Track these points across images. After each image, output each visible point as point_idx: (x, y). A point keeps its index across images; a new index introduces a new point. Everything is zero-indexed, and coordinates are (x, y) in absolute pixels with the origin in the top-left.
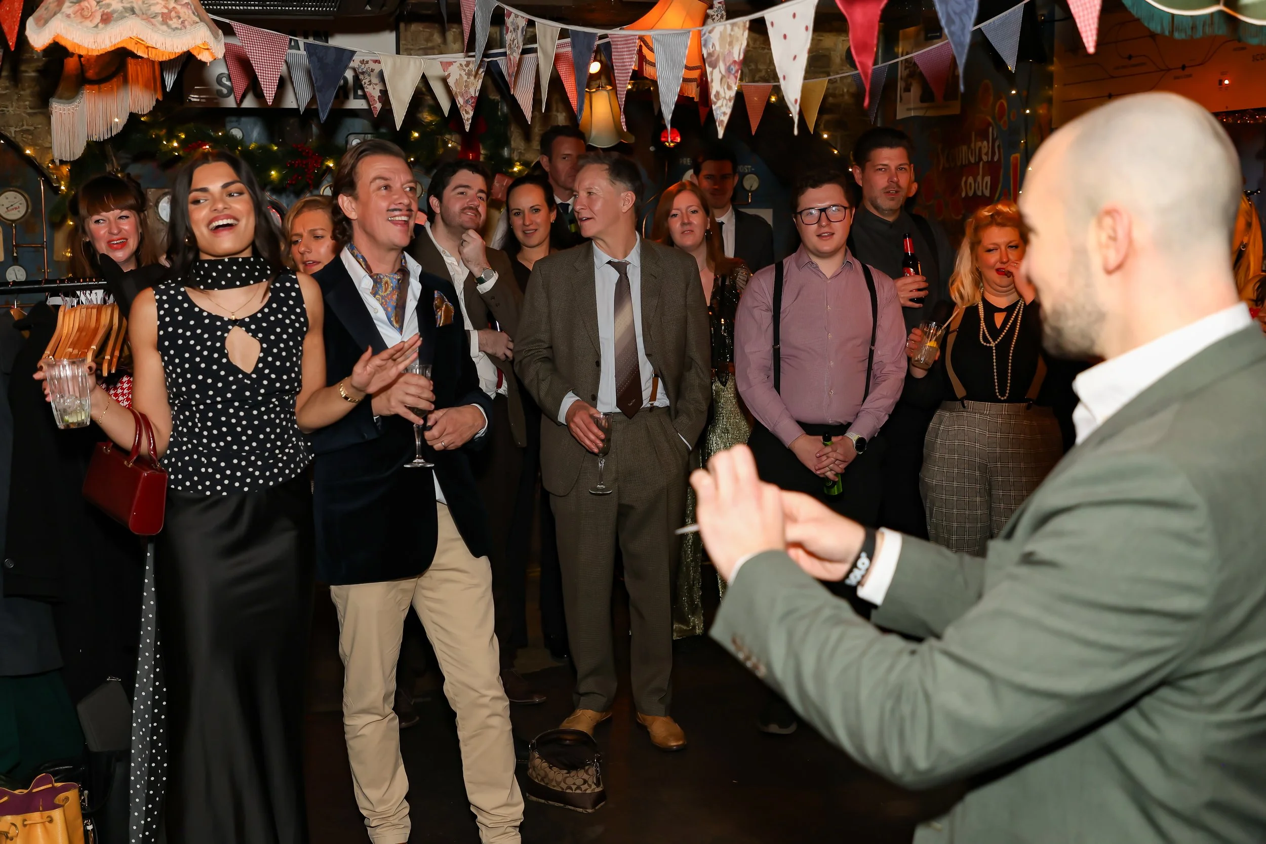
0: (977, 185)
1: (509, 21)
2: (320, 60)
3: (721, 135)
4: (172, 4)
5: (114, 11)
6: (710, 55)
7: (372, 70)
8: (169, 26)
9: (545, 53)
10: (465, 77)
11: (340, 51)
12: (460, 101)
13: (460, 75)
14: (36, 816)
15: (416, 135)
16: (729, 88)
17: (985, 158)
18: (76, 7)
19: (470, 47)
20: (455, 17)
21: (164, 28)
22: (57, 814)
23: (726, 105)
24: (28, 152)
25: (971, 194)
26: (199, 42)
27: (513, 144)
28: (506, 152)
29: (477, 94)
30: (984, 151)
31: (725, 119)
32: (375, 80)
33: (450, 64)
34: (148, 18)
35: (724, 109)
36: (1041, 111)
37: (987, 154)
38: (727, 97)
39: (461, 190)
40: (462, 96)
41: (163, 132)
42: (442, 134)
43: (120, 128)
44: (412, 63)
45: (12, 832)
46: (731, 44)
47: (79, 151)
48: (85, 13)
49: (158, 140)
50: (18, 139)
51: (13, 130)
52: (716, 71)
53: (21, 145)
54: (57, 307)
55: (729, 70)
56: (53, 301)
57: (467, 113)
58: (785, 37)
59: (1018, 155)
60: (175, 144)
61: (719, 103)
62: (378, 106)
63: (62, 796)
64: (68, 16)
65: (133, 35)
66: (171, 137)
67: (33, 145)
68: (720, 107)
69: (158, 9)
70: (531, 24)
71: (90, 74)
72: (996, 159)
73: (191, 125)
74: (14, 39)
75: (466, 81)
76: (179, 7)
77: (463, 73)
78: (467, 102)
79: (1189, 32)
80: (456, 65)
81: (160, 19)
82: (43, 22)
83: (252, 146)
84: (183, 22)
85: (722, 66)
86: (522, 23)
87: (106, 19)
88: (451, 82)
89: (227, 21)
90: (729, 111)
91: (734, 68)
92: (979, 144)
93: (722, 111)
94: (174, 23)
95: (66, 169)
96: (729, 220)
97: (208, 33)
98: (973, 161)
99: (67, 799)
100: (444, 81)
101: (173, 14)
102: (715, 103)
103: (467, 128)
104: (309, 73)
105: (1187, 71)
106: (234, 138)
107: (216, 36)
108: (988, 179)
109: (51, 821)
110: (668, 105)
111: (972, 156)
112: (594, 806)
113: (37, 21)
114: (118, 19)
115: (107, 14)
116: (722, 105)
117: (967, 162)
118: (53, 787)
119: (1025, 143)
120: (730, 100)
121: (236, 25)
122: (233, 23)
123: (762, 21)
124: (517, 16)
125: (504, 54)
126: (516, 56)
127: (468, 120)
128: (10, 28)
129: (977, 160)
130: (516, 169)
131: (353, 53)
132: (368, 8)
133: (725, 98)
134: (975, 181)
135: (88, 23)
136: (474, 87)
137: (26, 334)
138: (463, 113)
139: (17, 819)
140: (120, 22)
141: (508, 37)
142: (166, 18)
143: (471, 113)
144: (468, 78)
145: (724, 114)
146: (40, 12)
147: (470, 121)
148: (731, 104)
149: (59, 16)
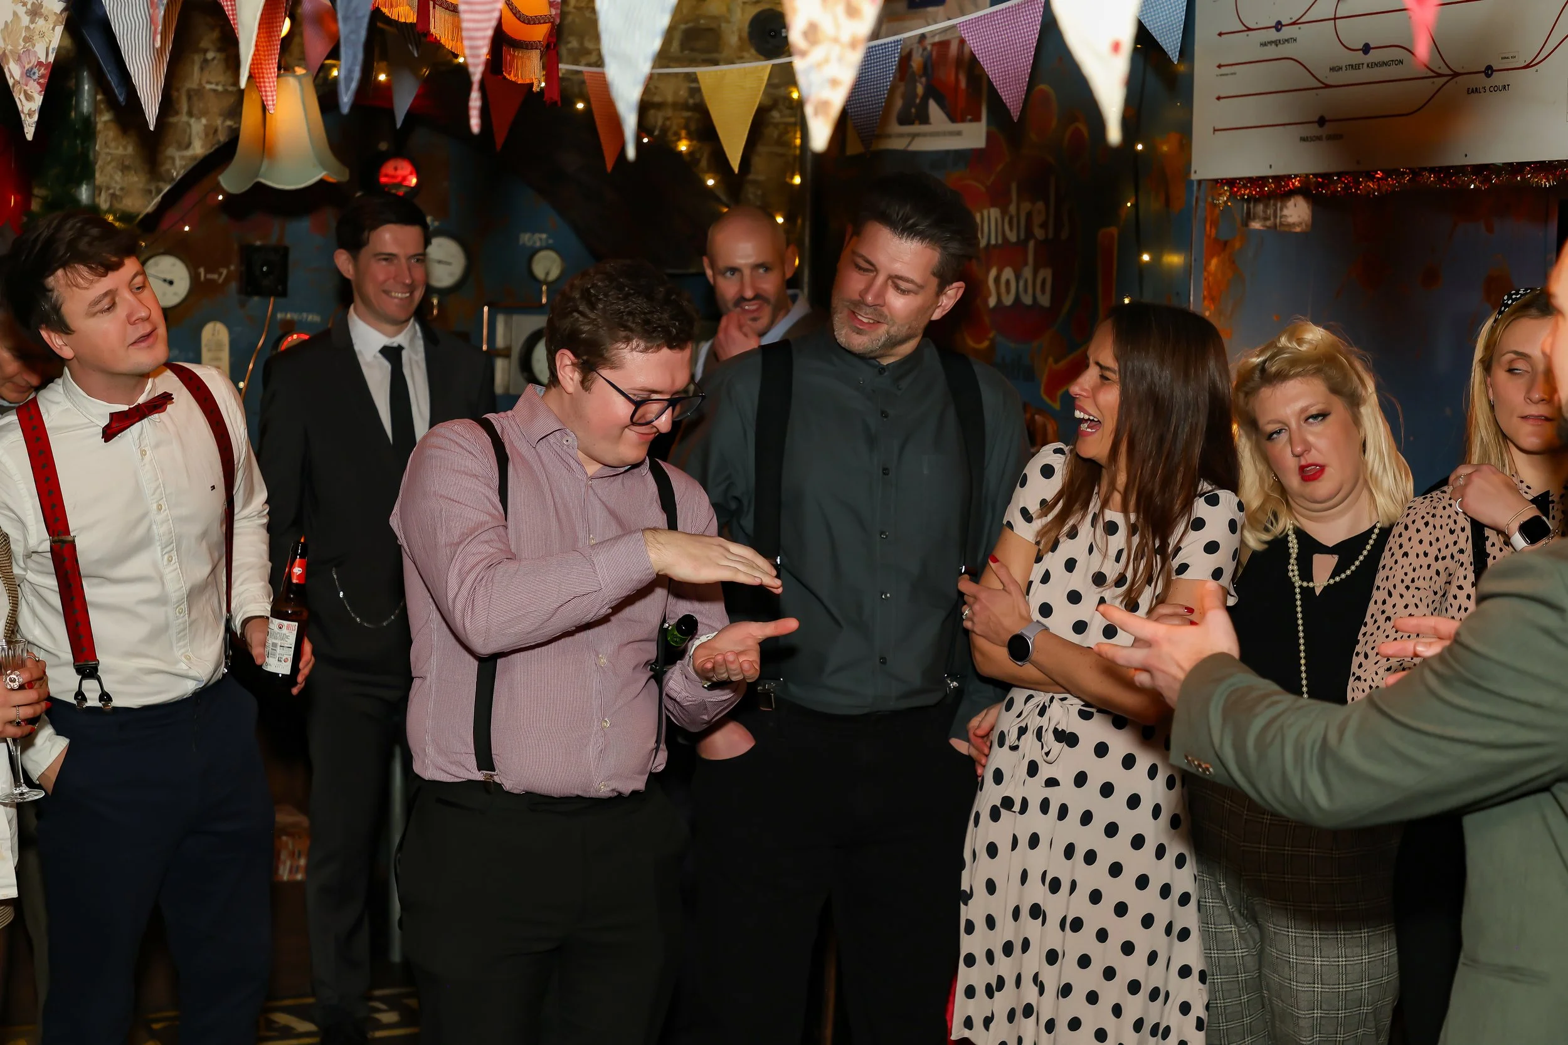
0: (1021, 284)
3: (819, 142)
10: (25, 20)
12: (14, 72)
13: (15, 14)
17: (1039, 233)
23: (840, 59)
25: (1008, 301)
27: (99, 177)
28: (84, 194)
29: (51, 59)
30: (1037, 220)
36: (1165, 148)
37: (1044, 225)
38: (845, 37)
40: (19, 60)
57: (29, 98)
59: (1114, 230)
61: (817, 54)
68: (819, 65)
72: (1064, 235)
75: (28, 28)
77: (21, 11)
78: (28, 74)
92: (1026, 206)
98: (1012, 237)
102: (803, 54)
103: (29, 133)
105: (1498, 79)
111: (1011, 229)
116: (826, 61)
117: (1000, 241)
119: (1136, 206)
120: (853, 45)
127: (30, 115)
129: (1022, 236)
133: (836, 40)
134: (1018, 277)
136: (45, 43)
138: (19, 98)
143: (39, 99)
144: (32, 21)
147: (36, 117)
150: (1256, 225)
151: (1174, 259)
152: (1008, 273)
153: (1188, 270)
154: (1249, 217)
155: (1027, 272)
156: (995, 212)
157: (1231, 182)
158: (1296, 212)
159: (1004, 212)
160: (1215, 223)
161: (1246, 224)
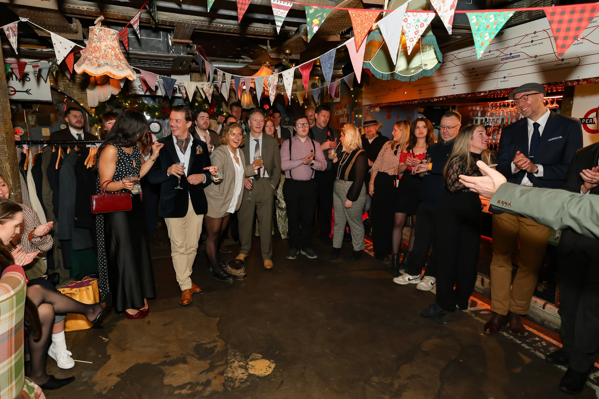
1: (218, 73)
2: (166, 82)
3: (272, 105)
4: (119, 63)
5: (101, 64)
6: (269, 83)
7: (183, 86)
8: (119, 69)
9: (228, 82)
10: (208, 88)
11: (173, 79)
12: (207, 95)
14: (83, 288)
15: (197, 104)
16: (274, 92)
17: (346, 113)
18: (90, 62)
19: (209, 80)
20: (204, 72)
21: (117, 70)
22: (90, 287)
24: (81, 105)
25: (342, 122)
26: (128, 74)
27: (223, 107)
28: (222, 110)
29: (212, 93)
30: (345, 111)
31: (273, 101)
32: (184, 88)
33: (204, 84)
34: (113, 66)
35: (272, 98)
36: (360, 101)
39: (202, 118)
40: (208, 93)
41: (123, 101)
42: (204, 104)
43: (109, 99)
44: (193, 84)
45: (76, 293)
46: (274, 80)
47: (96, 104)
48: (92, 64)
49: (122, 103)
50: (78, 101)
51: (76, 98)
52: (270, 88)
53: (79, 102)
54: (89, 148)
55: (273, 88)
56: (88, 146)
58: (287, 79)
59: (354, 112)
60: (127, 104)
62: (185, 96)
63: (92, 282)
64: (87, 64)
65: (108, 71)
66: (126, 102)
67: (83, 102)
69: (115, 64)
70: (224, 74)
71: (99, 82)
72: (349, 113)
73: (132, 99)
74: (72, 70)
76: (121, 64)
78: (209, 95)
79: (387, 78)
80: (205, 85)
81: (116, 67)
82: (79, 66)
83: (150, 106)
84: (123, 68)
85: (272, 86)
86: (222, 74)
87: (99, 66)
88: (204, 89)
89: (138, 69)
90: (274, 99)
91: (275, 87)
92: (344, 109)
93: (272, 99)
94: (120, 68)
95: (94, 110)
96: (279, 129)
97: (131, 72)
99: (93, 283)
100: (202, 89)
101: (120, 66)
102: (270, 96)
103: (210, 102)
104: (164, 85)
105: (396, 90)
106: (145, 103)
107: (133, 73)
108: (346, 118)
109: (88, 289)
110: (259, 97)
111: (343, 113)
112: (243, 278)
113: (78, 65)
114: (103, 66)
115: (99, 64)
117: (341, 114)
118: (89, 280)
119: (356, 109)
121: (141, 70)
122: (140, 70)
123: (281, 74)
124: (220, 72)
125: (217, 83)
126: (220, 83)
127: (210, 100)
128: (70, 67)
130: (224, 114)
131: (176, 80)
132: (180, 68)
133: (273, 95)
135: (93, 67)
136: (211, 91)
137: (80, 155)
138: (208, 98)
139: (78, 289)
140: (104, 67)
141: (218, 77)
142: (118, 67)
143: (211, 98)
145: (273, 99)
146: (78, 62)
148: (274, 97)
149: (84, 64)
150: (371, 111)
151: (361, 116)
152: (342, 119)
153: (362, 117)
154: (370, 110)
155: (344, 119)
156: (341, 110)
157: (367, 105)
158: (377, 109)
159: (342, 110)
160: (366, 111)
161: (370, 111)
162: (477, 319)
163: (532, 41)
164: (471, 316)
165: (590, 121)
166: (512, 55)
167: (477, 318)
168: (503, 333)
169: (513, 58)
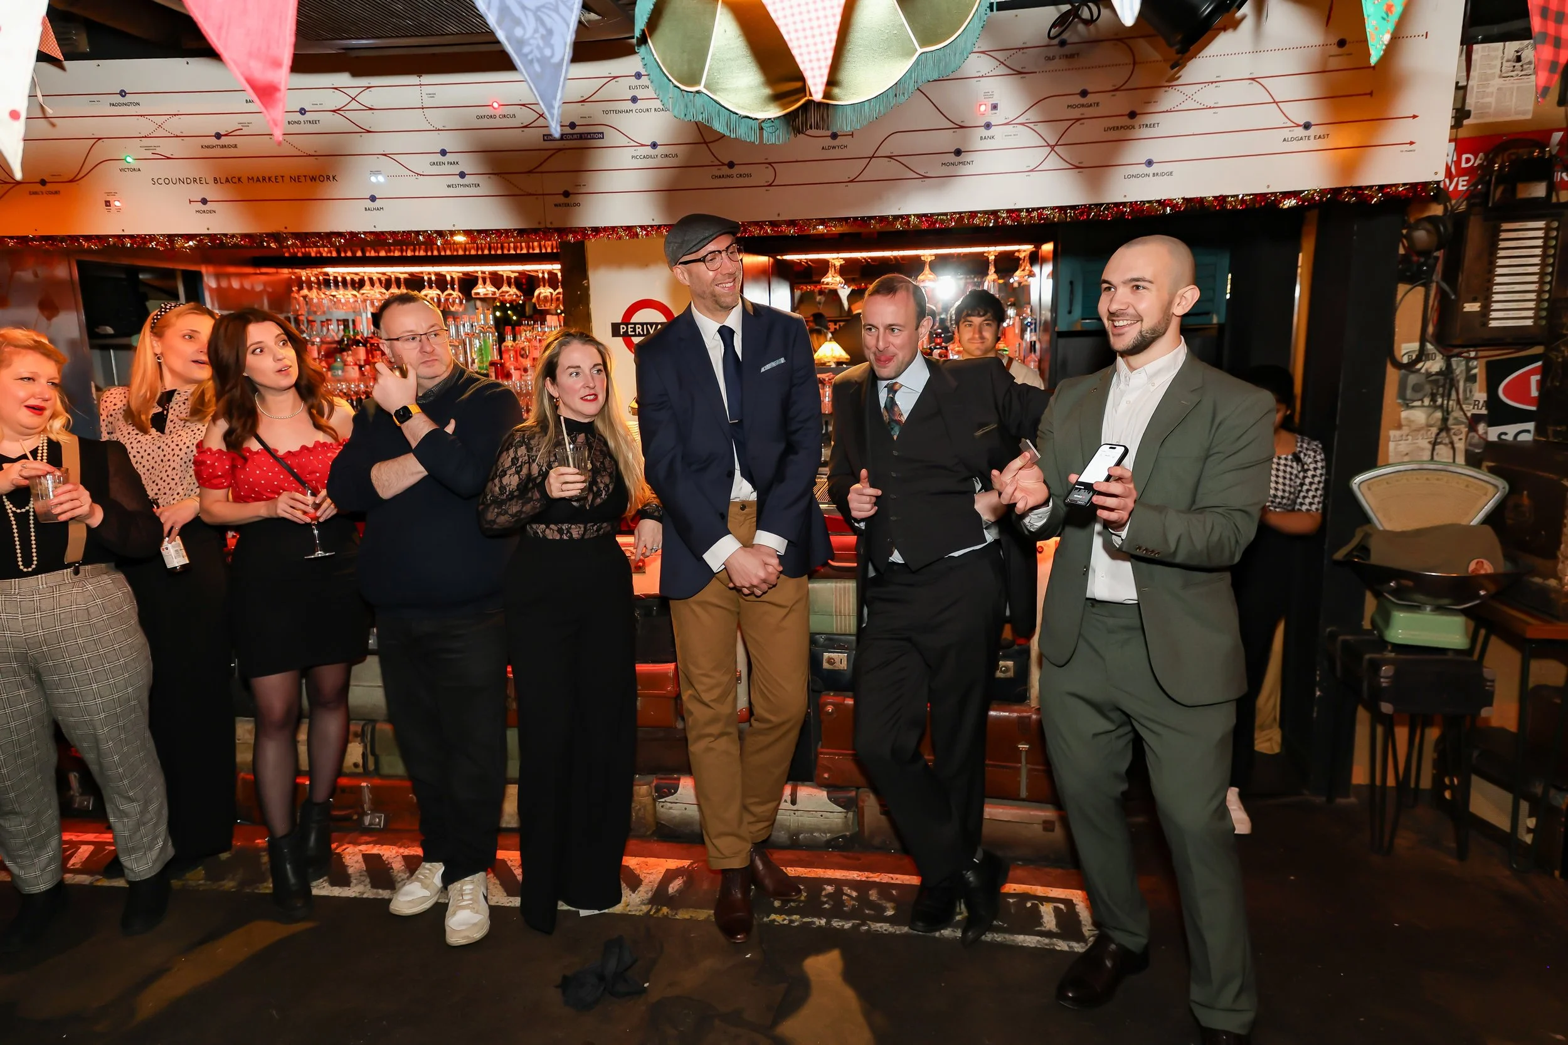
105: (51, 187)
162: (687, 917)
163: (634, 100)
164: (666, 917)
165: (637, 330)
166: (578, 130)
167: (683, 915)
168: (774, 920)
169: (581, 138)
